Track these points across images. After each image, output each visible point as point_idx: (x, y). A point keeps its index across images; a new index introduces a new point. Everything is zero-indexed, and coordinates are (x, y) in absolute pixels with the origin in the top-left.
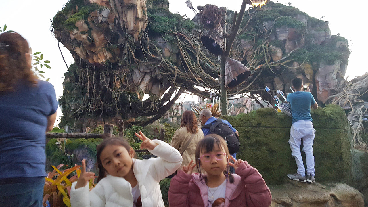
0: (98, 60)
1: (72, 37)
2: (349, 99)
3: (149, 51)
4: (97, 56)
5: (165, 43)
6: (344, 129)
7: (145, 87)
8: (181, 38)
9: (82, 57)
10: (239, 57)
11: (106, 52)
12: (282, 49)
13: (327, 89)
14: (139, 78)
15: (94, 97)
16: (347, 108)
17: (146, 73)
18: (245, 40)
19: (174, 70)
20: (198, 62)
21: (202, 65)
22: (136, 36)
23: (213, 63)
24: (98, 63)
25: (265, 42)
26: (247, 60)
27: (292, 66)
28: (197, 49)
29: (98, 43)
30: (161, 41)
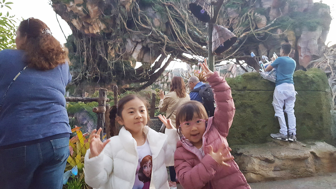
0: (93, 31)
1: (69, 9)
2: (330, 64)
3: (140, 21)
4: (93, 27)
5: (155, 13)
6: (325, 92)
7: (137, 56)
8: (170, 7)
9: (78, 28)
10: (225, 24)
11: (100, 23)
12: (266, 17)
13: (308, 54)
14: (132, 47)
15: (91, 66)
16: (328, 72)
17: (137, 43)
18: (231, 8)
19: (163, 38)
20: (187, 30)
21: (190, 34)
22: (127, 6)
23: (200, 32)
24: (93, 34)
25: (251, 10)
26: (233, 28)
27: (276, 33)
28: (186, 18)
29: (92, 15)
30: (151, 11)
